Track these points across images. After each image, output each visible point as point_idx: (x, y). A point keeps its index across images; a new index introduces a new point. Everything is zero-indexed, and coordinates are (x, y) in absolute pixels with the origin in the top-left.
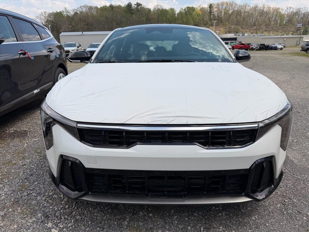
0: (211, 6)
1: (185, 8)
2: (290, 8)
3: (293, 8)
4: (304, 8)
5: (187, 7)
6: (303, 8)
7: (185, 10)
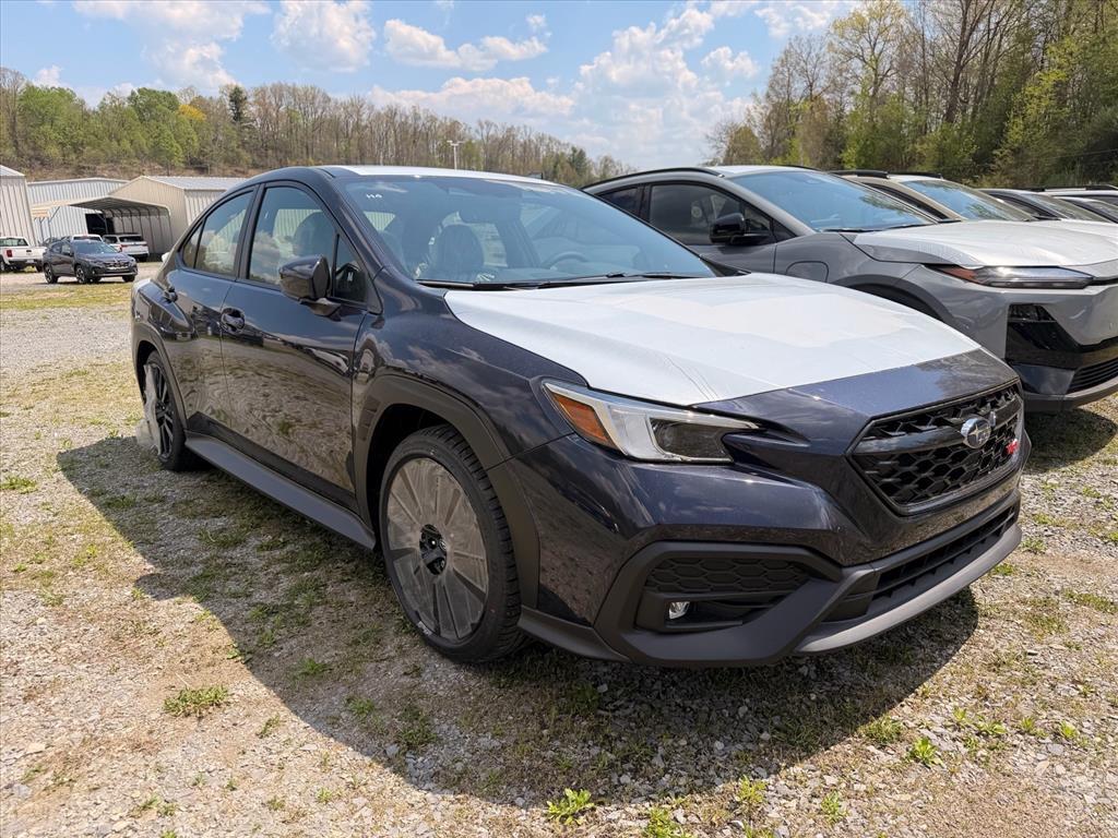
0: (237, 98)
1: (133, 93)
2: (489, 124)
3: (496, 126)
4: (522, 130)
5: (139, 91)
6: (519, 128)
7: (132, 98)
